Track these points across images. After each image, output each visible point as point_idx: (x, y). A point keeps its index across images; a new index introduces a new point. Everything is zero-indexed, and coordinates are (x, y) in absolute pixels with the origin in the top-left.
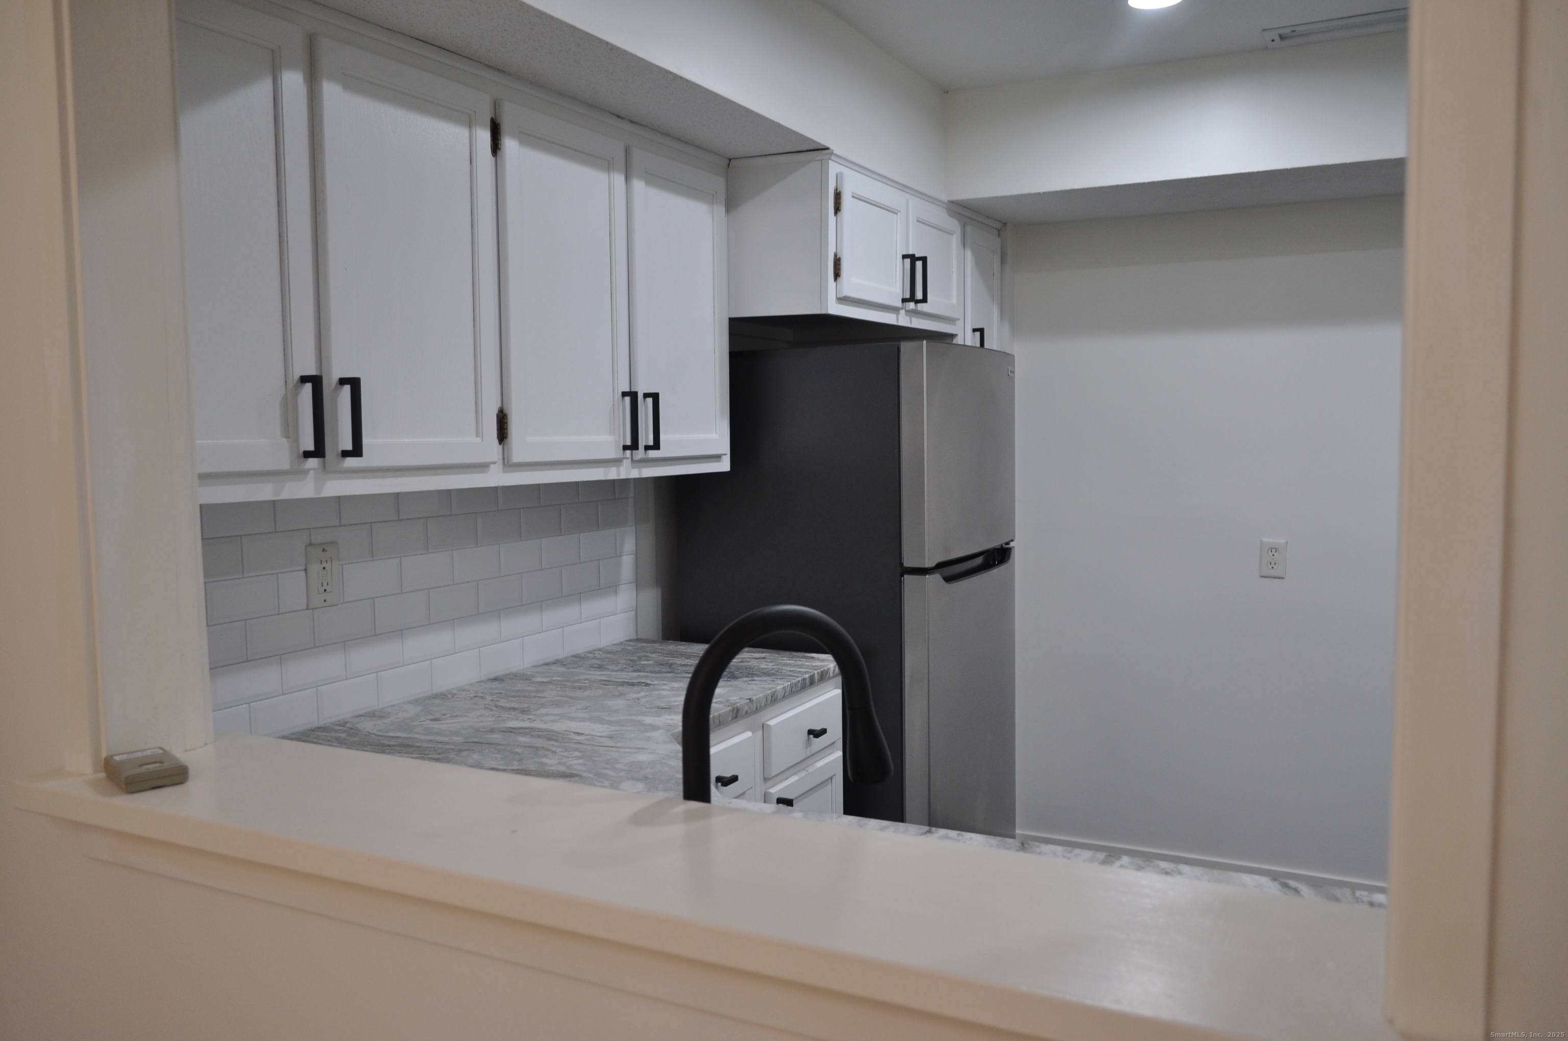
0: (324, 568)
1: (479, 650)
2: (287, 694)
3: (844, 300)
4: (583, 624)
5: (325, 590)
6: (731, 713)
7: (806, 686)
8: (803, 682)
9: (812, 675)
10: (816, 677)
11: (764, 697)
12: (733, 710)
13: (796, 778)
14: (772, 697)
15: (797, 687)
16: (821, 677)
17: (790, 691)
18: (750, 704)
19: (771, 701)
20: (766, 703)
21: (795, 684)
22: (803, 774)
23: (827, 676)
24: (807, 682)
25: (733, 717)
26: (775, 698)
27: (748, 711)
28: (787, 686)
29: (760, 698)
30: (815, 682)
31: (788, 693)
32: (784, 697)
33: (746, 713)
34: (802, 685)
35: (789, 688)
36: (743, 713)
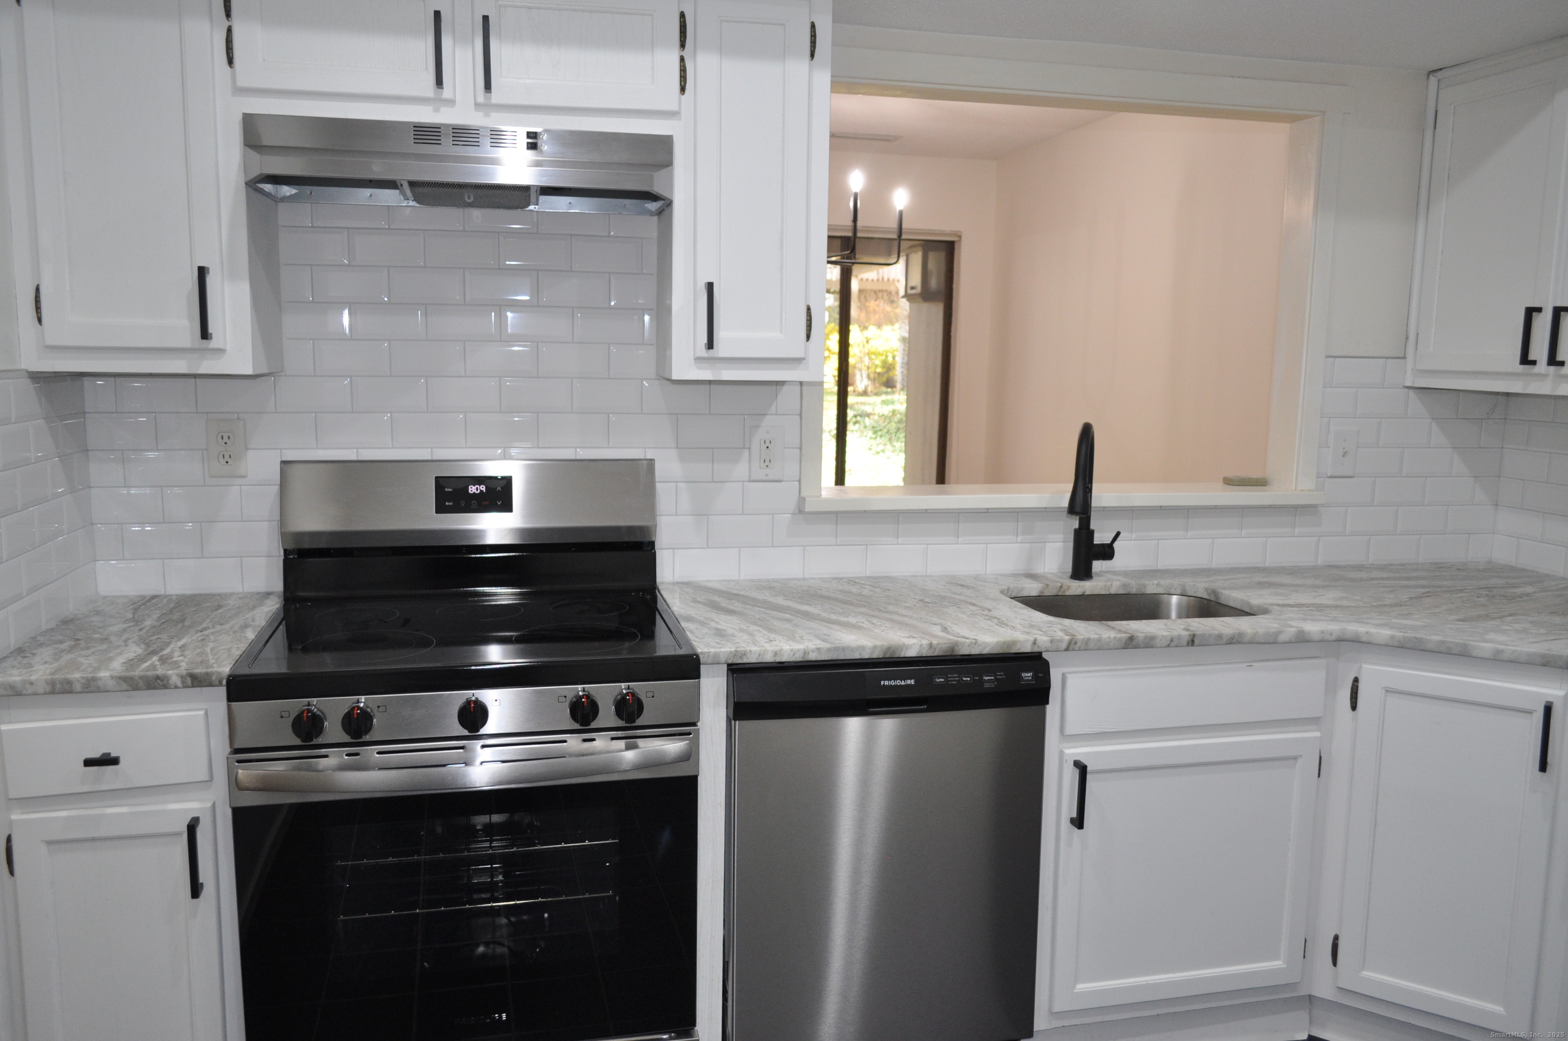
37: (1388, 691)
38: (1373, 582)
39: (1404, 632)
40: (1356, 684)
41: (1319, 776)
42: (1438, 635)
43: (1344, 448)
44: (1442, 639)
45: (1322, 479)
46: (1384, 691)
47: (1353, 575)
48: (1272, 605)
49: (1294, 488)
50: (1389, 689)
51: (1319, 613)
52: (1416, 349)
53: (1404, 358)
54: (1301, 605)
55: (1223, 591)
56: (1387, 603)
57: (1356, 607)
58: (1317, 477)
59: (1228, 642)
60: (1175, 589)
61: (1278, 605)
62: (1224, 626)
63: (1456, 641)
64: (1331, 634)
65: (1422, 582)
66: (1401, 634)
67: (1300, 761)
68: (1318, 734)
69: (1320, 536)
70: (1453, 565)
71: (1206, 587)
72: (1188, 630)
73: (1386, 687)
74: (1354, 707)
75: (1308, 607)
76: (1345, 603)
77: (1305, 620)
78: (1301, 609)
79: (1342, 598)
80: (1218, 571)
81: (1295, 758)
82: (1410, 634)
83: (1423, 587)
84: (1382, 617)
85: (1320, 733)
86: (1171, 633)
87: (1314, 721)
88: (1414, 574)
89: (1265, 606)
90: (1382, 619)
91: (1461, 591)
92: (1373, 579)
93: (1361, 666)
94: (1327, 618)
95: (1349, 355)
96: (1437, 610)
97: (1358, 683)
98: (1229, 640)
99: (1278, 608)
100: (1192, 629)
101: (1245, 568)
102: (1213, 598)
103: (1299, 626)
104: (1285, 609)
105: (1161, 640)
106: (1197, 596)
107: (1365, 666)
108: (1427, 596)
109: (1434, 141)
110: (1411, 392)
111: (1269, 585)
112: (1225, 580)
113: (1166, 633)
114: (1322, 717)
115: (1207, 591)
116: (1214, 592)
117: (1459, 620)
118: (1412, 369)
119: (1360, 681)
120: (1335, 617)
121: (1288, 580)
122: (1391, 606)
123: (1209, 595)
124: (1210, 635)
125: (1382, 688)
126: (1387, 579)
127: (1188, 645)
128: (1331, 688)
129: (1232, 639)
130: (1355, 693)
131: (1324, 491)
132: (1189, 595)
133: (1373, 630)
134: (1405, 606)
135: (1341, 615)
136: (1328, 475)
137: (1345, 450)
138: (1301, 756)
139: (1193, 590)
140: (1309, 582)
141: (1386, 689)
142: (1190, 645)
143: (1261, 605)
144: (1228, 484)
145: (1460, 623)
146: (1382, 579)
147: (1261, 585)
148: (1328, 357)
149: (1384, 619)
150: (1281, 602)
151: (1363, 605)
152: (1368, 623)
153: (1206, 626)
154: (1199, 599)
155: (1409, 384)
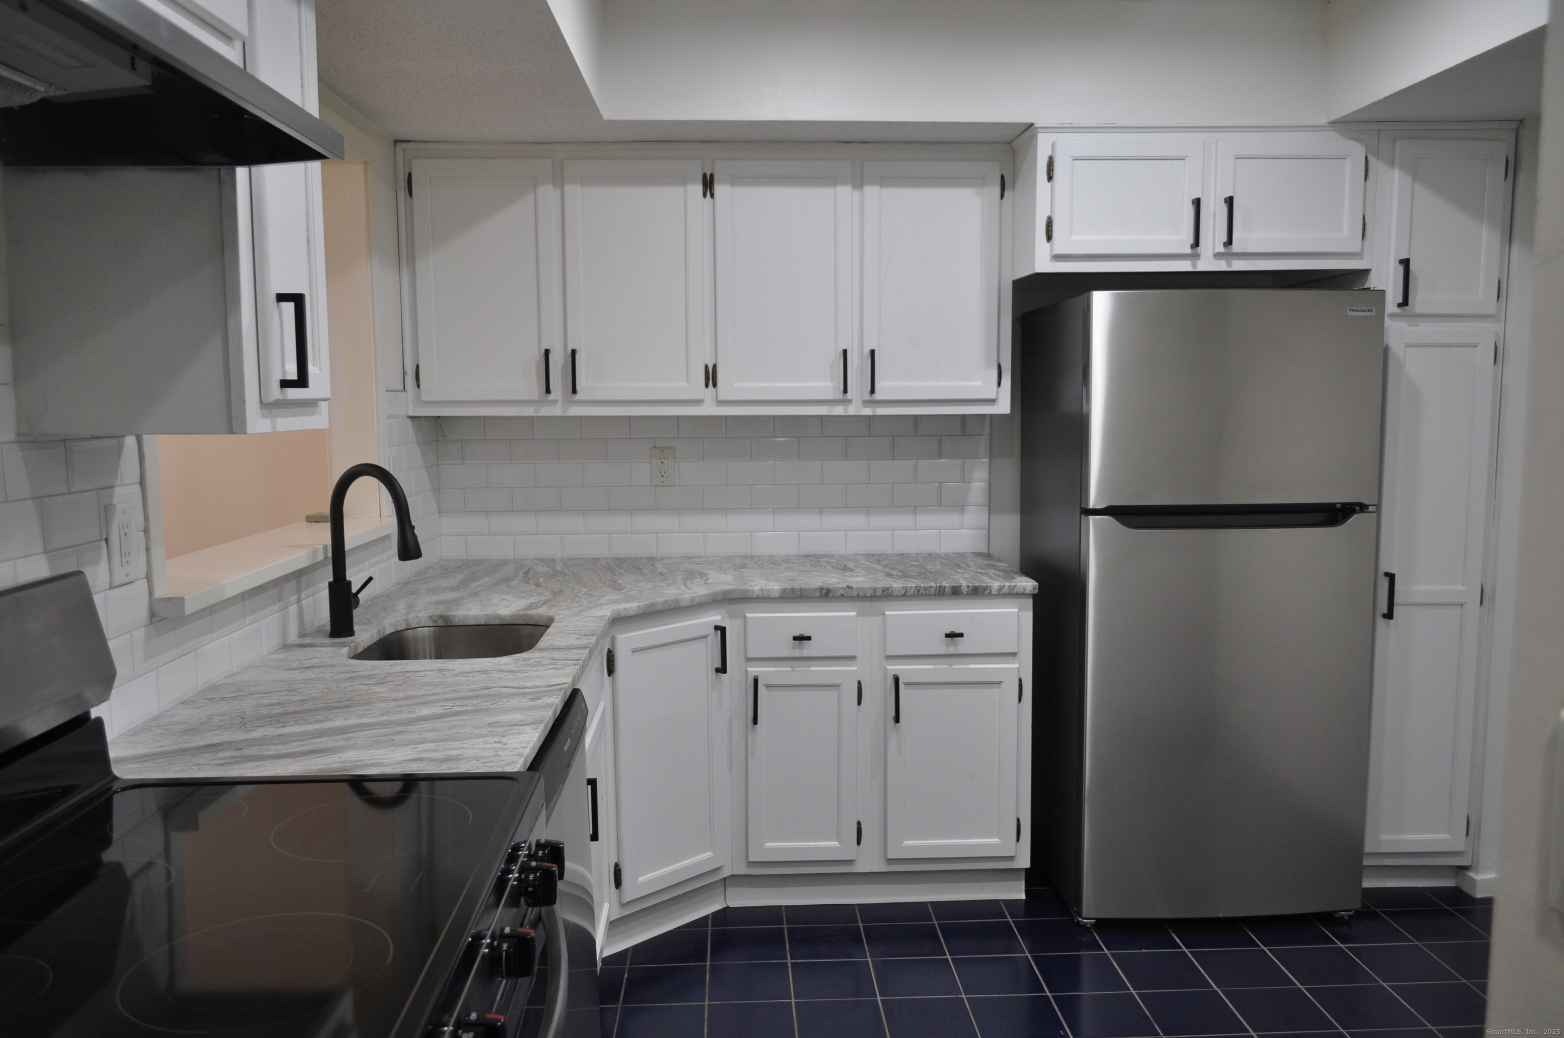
0: (662, 462)
1: (799, 534)
2: (634, 533)
3: (1058, 258)
4: (917, 531)
5: (663, 476)
6: (818, 591)
7: (945, 593)
8: (939, 589)
9: (957, 586)
10: (964, 589)
11: (871, 588)
12: (821, 589)
13: (931, 667)
14: (884, 591)
15: (927, 591)
16: (974, 591)
17: (916, 592)
18: (847, 589)
19: (884, 594)
20: (873, 594)
21: (924, 588)
22: (945, 667)
23: (987, 592)
24: (946, 590)
25: (821, 594)
26: (889, 593)
27: (845, 595)
28: (911, 587)
29: (863, 588)
30: (962, 593)
31: (912, 593)
32: (904, 595)
33: (842, 595)
34: (937, 591)
35: (913, 589)
36: (839, 594)
37: (635, 651)
40: (611, 654)
50: (635, 649)
55: (455, 614)
71: (430, 615)
74: (610, 673)
93: (616, 638)
97: (613, 652)
107: (619, 636)
109: (412, 204)
115: (431, 618)
118: (413, 401)
119: (615, 650)
123: (435, 622)
125: (630, 650)
130: (611, 661)
132: (412, 627)
133: (629, 605)
139: (416, 622)
141: (633, 650)
144: (310, 522)
155: (411, 414)
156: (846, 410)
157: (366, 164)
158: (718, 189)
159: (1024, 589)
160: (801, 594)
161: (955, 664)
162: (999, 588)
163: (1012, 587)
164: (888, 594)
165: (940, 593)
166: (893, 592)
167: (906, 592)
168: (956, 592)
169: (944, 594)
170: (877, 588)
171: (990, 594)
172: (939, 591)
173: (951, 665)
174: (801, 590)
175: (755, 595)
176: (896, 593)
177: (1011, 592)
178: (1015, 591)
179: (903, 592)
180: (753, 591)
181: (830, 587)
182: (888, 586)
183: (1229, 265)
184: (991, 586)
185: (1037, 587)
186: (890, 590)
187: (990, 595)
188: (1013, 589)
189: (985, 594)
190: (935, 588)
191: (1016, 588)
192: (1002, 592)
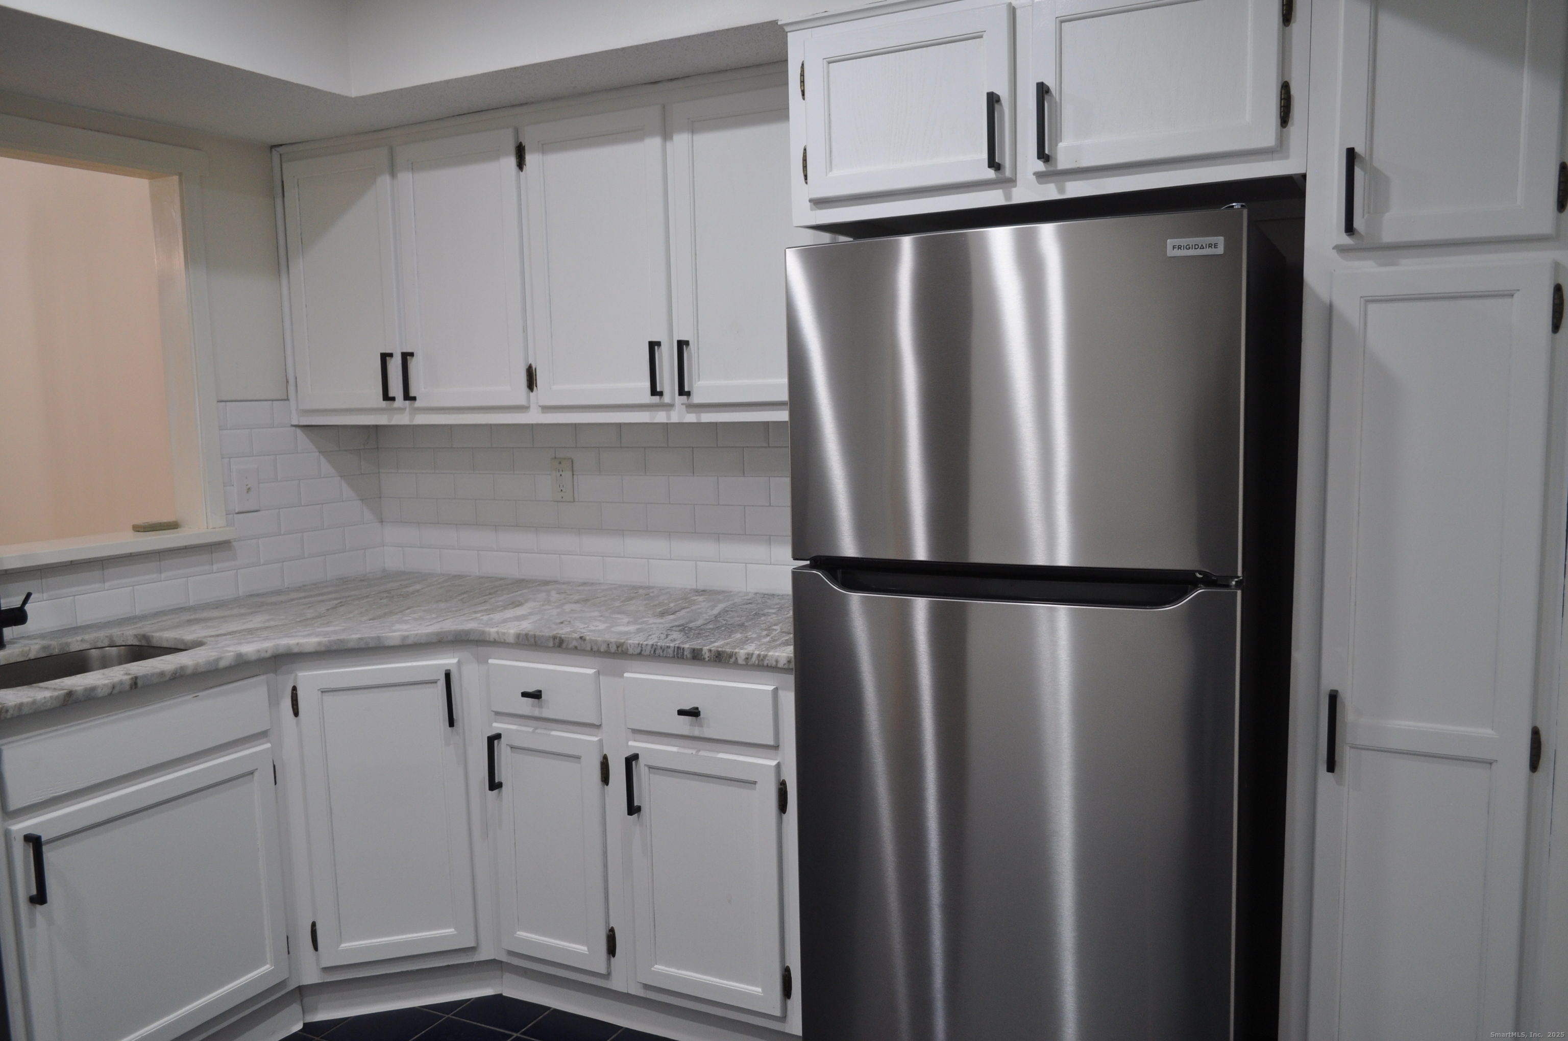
0: (561, 475)
5: (562, 490)
6: (552, 640)
7: (685, 657)
8: (678, 650)
9: (697, 649)
10: (705, 654)
11: (604, 642)
12: (554, 638)
13: (675, 749)
14: (618, 647)
15: (665, 652)
16: (717, 657)
17: (652, 652)
18: (580, 641)
19: (618, 650)
20: (607, 649)
21: (661, 648)
22: (689, 751)
23: (732, 660)
24: (685, 653)
25: (554, 644)
26: (623, 649)
27: (579, 648)
28: (647, 645)
29: (596, 640)
30: (704, 659)
31: (648, 653)
32: (640, 654)
33: (576, 647)
34: (675, 653)
35: (649, 648)
36: (571, 646)
37: (323, 692)
38: (292, 603)
39: (329, 637)
40: (295, 692)
41: (276, 784)
42: (356, 634)
43: (247, 485)
44: (360, 636)
45: (231, 516)
46: (320, 692)
47: (274, 599)
48: (206, 637)
49: (206, 527)
50: (324, 690)
51: (251, 636)
52: (297, 391)
53: (288, 400)
54: (233, 632)
55: (153, 634)
56: (309, 617)
57: (283, 625)
58: (227, 515)
59: (172, 677)
60: (102, 642)
61: (211, 636)
62: (164, 664)
63: (371, 635)
64: (266, 652)
65: (333, 596)
66: (327, 639)
67: (256, 774)
68: (268, 745)
69: (237, 569)
70: (356, 578)
71: (136, 633)
72: (129, 674)
73: (321, 689)
74: (296, 713)
75: (240, 633)
76: (272, 623)
77: (240, 644)
78: (233, 636)
79: (268, 620)
80: (143, 618)
81: (252, 773)
82: (334, 637)
83: (336, 599)
84: (308, 629)
85: (270, 743)
86: (111, 681)
87: (263, 735)
88: (325, 590)
89: (199, 639)
90: (308, 630)
91: (367, 597)
92: (292, 600)
93: (296, 675)
94: (261, 639)
95: (239, 399)
96: (351, 615)
97: (296, 691)
98: (172, 675)
99: (213, 639)
100: (132, 672)
101: (170, 610)
102: (144, 643)
103: (237, 650)
104: (219, 638)
105: (102, 690)
106: (127, 644)
107: (301, 674)
108: (341, 606)
109: (284, 209)
110: (298, 431)
111: (198, 621)
112: (153, 624)
113: (107, 682)
114: (270, 729)
115: (137, 637)
116: (145, 637)
117: (370, 620)
118: (296, 410)
119: (298, 689)
120: (267, 636)
121: (215, 613)
122: (313, 618)
123: (140, 641)
124: (152, 675)
125: (318, 690)
126: (305, 597)
127: (131, 688)
128: (273, 701)
129: (175, 674)
130: (295, 700)
131: (234, 526)
132: (118, 645)
133: (302, 641)
134: (325, 616)
135: (272, 634)
136: (237, 511)
137: (248, 487)
138: (257, 769)
139: (122, 639)
140: (235, 611)
141: (322, 690)
142: (134, 687)
143: (195, 639)
144: (139, 531)
145: (371, 621)
146: (300, 598)
147: (189, 622)
148: (219, 401)
149: (309, 630)
150: (213, 633)
151: (289, 622)
152: (297, 636)
153: (146, 667)
154: (131, 647)
155: (295, 422)
156: (669, 417)
157: (180, 175)
158: (529, 158)
159: (777, 661)
160: (535, 642)
161: (705, 750)
162: (747, 656)
163: (761, 657)
164: (622, 651)
165: (679, 656)
166: (628, 649)
167: (642, 650)
168: (696, 656)
169: (683, 658)
170: (611, 643)
171: (736, 662)
172: (678, 653)
173: (699, 751)
174: (535, 636)
175: (492, 639)
176: (631, 651)
177: (761, 663)
178: (766, 662)
179: (638, 651)
180: (489, 634)
181: (563, 636)
182: (622, 641)
183: (1061, 190)
184: (736, 653)
185: (793, 660)
186: (625, 646)
187: (736, 665)
188: (762, 660)
189: (730, 662)
190: (673, 649)
191: (767, 658)
192: (750, 663)
